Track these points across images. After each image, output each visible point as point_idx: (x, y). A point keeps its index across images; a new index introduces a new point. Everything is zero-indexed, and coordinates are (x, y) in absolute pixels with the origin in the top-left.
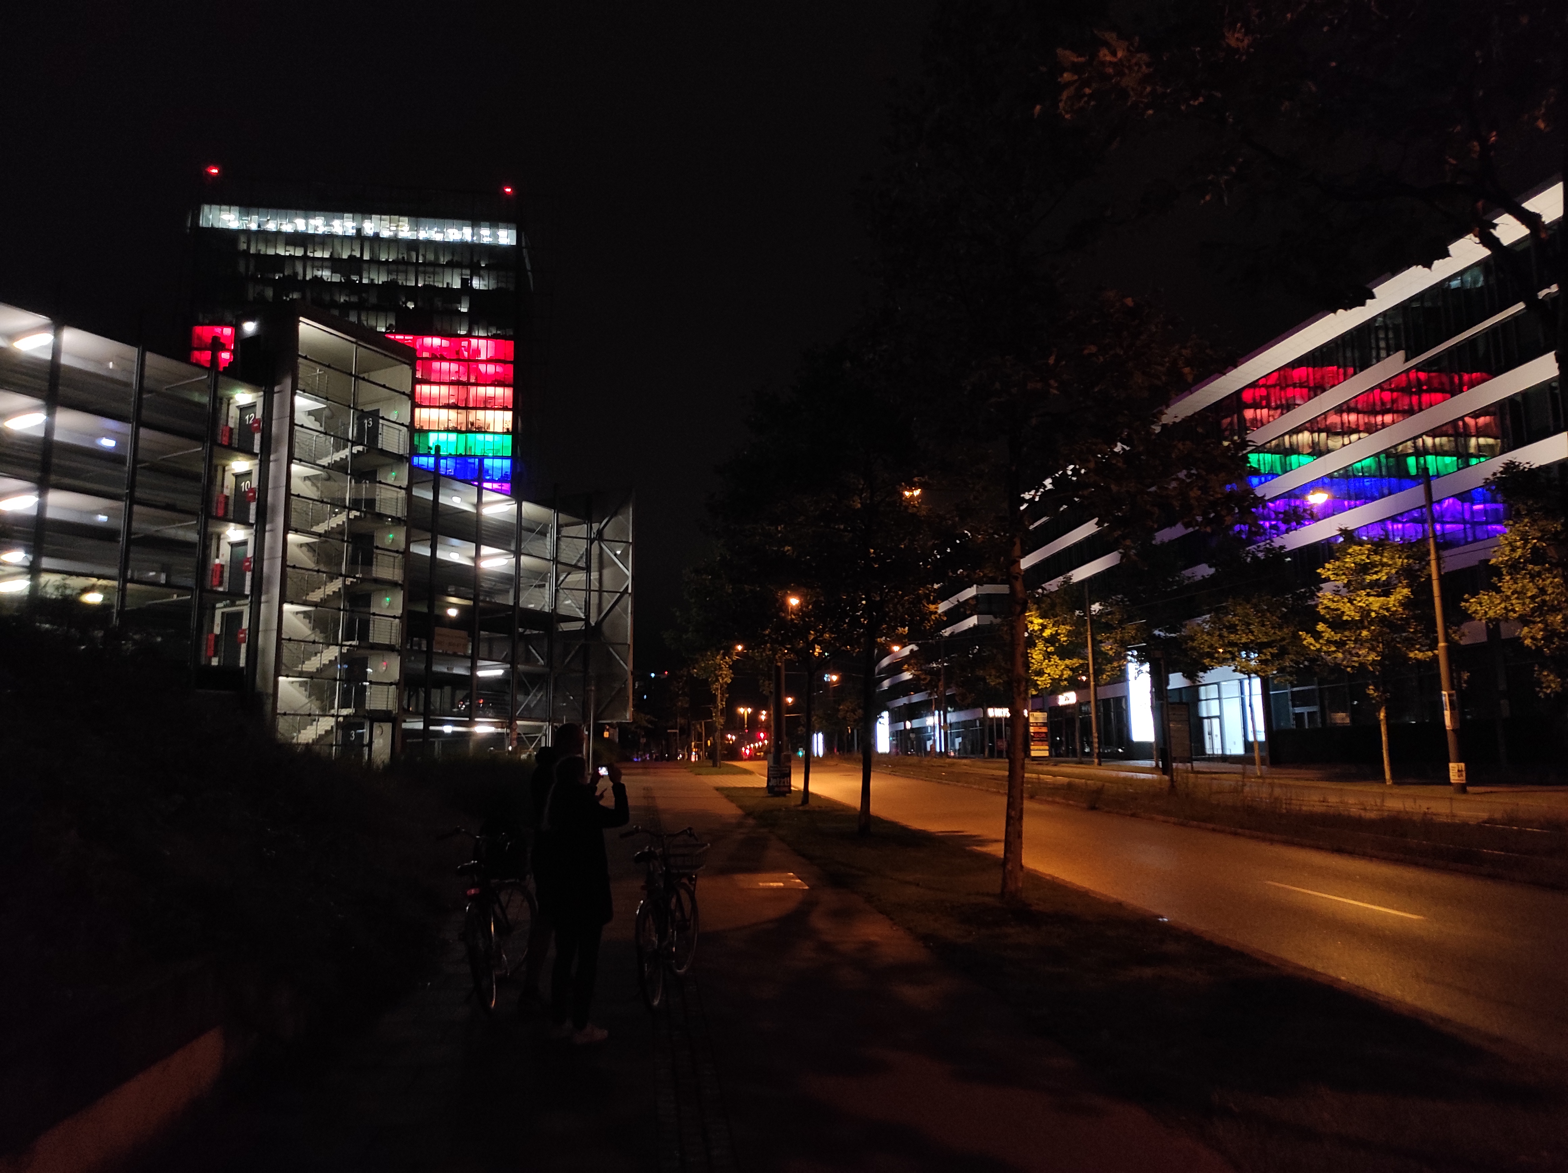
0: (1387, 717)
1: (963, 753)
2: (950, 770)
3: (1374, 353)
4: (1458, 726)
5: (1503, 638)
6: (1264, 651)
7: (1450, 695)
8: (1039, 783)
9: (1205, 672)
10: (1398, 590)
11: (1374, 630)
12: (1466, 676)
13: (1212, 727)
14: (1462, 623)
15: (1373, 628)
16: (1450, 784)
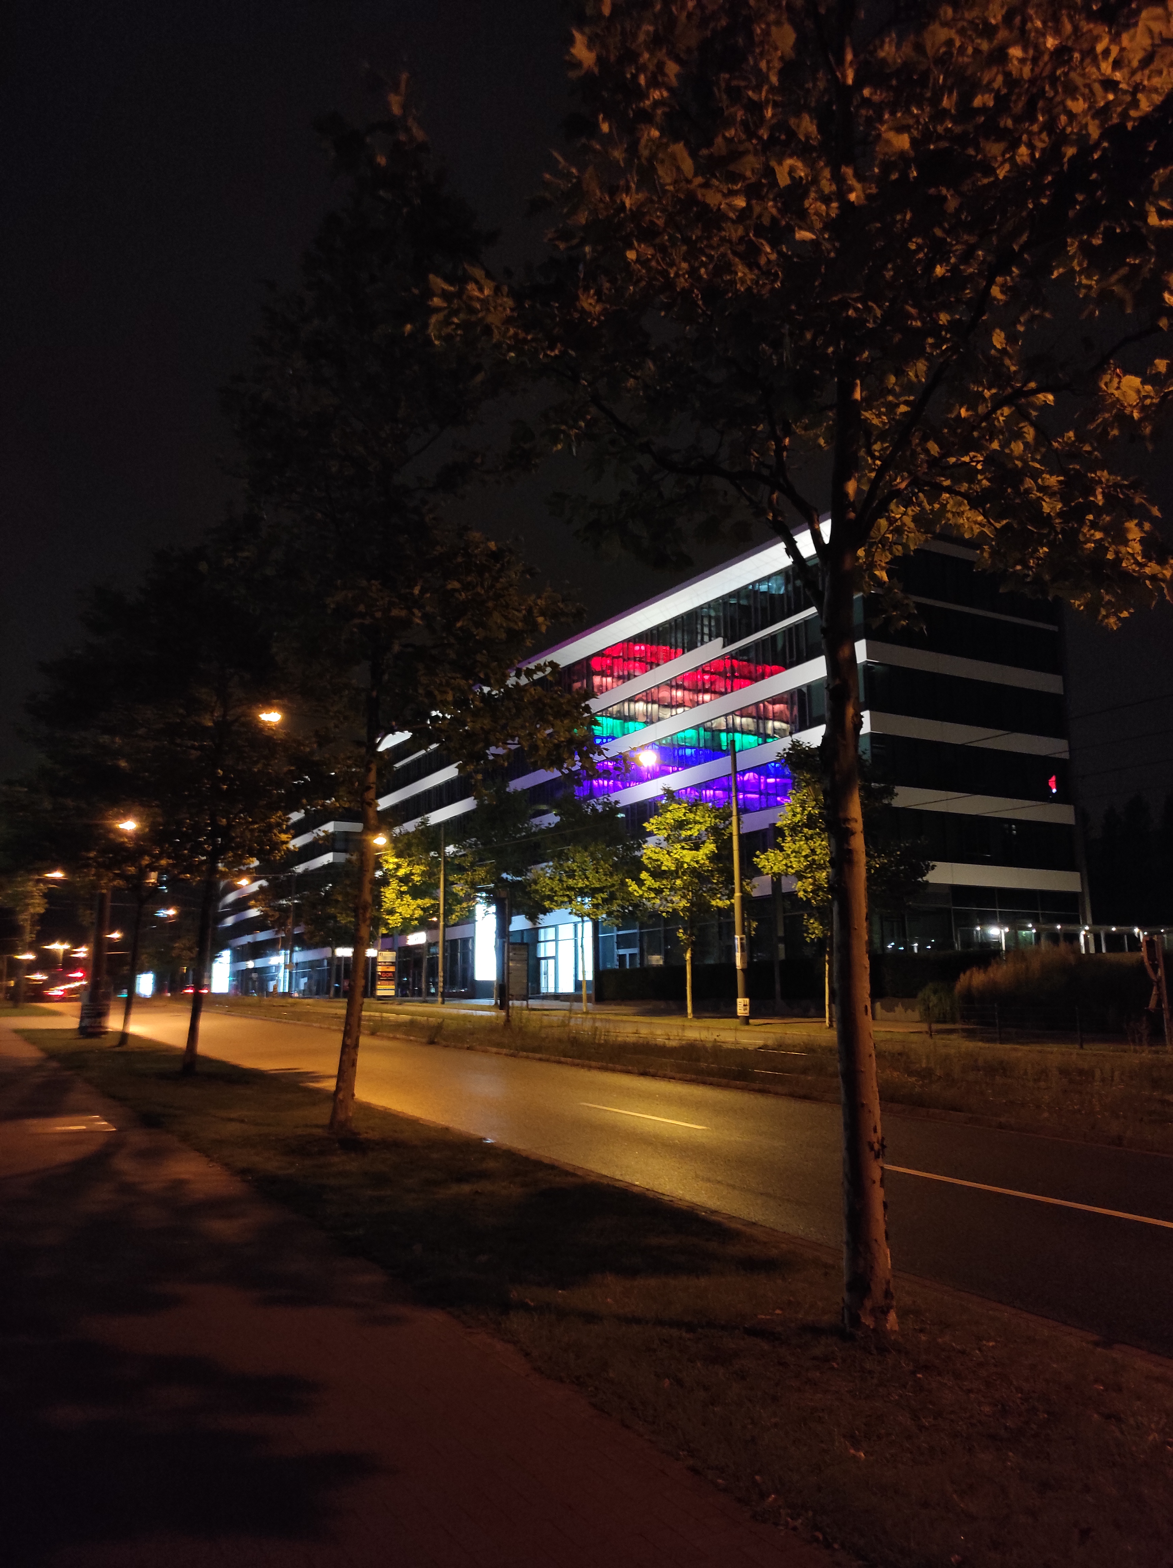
0: (692, 958)
1: (308, 993)
2: (293, 1009)
3: (699, 638)
4: (746, 966)
5: (783, 891)
6: (596, 896)
7: (741, 939)
8: (381, 1020)
9: (545, 914)
10: (706, 844)
11: (686, 880)
12: (754, 924)
13: (547, 967)
14: (753, 877)
15: (685, 878)
16: (738, 1017)
